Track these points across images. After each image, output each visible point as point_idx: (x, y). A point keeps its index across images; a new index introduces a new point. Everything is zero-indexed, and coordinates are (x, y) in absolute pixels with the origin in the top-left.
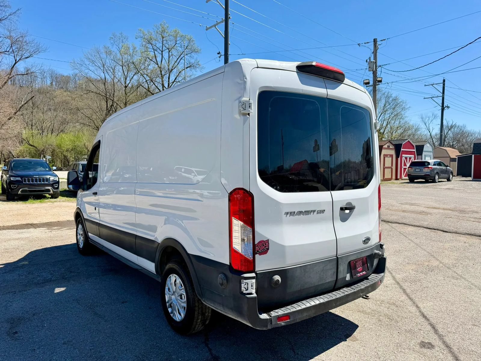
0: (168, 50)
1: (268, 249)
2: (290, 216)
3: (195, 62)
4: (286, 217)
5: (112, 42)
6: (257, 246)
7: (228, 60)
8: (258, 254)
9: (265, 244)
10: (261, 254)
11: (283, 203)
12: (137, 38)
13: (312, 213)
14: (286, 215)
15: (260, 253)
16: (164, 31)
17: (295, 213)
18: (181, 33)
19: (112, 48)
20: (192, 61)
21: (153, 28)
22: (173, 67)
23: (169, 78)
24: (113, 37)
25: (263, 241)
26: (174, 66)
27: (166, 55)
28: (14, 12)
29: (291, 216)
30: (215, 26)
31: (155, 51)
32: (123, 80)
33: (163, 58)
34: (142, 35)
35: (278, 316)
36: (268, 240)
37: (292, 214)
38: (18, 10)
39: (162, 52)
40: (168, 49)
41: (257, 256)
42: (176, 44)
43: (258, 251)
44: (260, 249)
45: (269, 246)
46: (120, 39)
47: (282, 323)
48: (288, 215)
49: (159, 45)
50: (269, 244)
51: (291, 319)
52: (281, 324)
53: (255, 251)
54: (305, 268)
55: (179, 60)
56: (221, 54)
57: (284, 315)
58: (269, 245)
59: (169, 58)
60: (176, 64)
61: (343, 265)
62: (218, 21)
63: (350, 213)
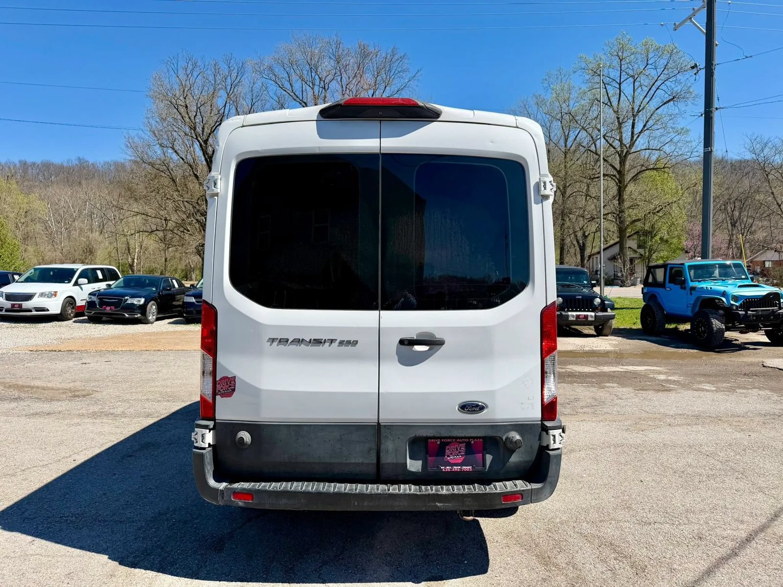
0: (631, 80)
1: (234, 390)
2: (277, 346)
3: (682, 89)
4: (271, 345)
5: (546, 85)
6: (219, 383)
7: (712, 76)
8: (219, 395)
9: (230, 383)
10: (223, 396)
11: (266, 325)
12: (575, 72)
13: (327, 344)
14: (270, 343)
15: (222, 394)
16: (622, 49)
17: (289, 342)
18: (656, 44)
19: (546, 95)
20: (678, 89)
21: (603, 49)
22: (640, 106)
23: (633, 127)
24: (547, 77)
25: (227, 378)
26: (642, 106)
27: (627, 88)
28: (413, 75)
29: (280, 346)
30: (691, 18)
31: (606, 85)
32: (562, 142)
33: (622, 94)
34: (583, 65)
35: (234, 490)
36: (235, 377)
37: (284, 341)
38: (418, 71)
39: (620, 84)
40: (632, 76)
41: (218, 397)
42: (647, 64)
43: (219, 391)
44: (222, 388)
45: (235, 386)
46: (557, 78)
47: (240, 503)
48: (275, 344)
49: (615, 74)
50: (235, 382)
51: (255, 501)
52: (237, 503)
53: (216, 391)
54: (298, 430)
55: (652, 92)
56: (699, 67)
57: (244, 492)
58: (235, 384)
59: (634, 92)
60: (647, 99)
61: (394, 440)
62: (696, 8)
63: (431, 351)
